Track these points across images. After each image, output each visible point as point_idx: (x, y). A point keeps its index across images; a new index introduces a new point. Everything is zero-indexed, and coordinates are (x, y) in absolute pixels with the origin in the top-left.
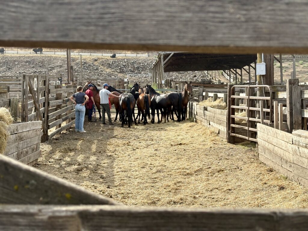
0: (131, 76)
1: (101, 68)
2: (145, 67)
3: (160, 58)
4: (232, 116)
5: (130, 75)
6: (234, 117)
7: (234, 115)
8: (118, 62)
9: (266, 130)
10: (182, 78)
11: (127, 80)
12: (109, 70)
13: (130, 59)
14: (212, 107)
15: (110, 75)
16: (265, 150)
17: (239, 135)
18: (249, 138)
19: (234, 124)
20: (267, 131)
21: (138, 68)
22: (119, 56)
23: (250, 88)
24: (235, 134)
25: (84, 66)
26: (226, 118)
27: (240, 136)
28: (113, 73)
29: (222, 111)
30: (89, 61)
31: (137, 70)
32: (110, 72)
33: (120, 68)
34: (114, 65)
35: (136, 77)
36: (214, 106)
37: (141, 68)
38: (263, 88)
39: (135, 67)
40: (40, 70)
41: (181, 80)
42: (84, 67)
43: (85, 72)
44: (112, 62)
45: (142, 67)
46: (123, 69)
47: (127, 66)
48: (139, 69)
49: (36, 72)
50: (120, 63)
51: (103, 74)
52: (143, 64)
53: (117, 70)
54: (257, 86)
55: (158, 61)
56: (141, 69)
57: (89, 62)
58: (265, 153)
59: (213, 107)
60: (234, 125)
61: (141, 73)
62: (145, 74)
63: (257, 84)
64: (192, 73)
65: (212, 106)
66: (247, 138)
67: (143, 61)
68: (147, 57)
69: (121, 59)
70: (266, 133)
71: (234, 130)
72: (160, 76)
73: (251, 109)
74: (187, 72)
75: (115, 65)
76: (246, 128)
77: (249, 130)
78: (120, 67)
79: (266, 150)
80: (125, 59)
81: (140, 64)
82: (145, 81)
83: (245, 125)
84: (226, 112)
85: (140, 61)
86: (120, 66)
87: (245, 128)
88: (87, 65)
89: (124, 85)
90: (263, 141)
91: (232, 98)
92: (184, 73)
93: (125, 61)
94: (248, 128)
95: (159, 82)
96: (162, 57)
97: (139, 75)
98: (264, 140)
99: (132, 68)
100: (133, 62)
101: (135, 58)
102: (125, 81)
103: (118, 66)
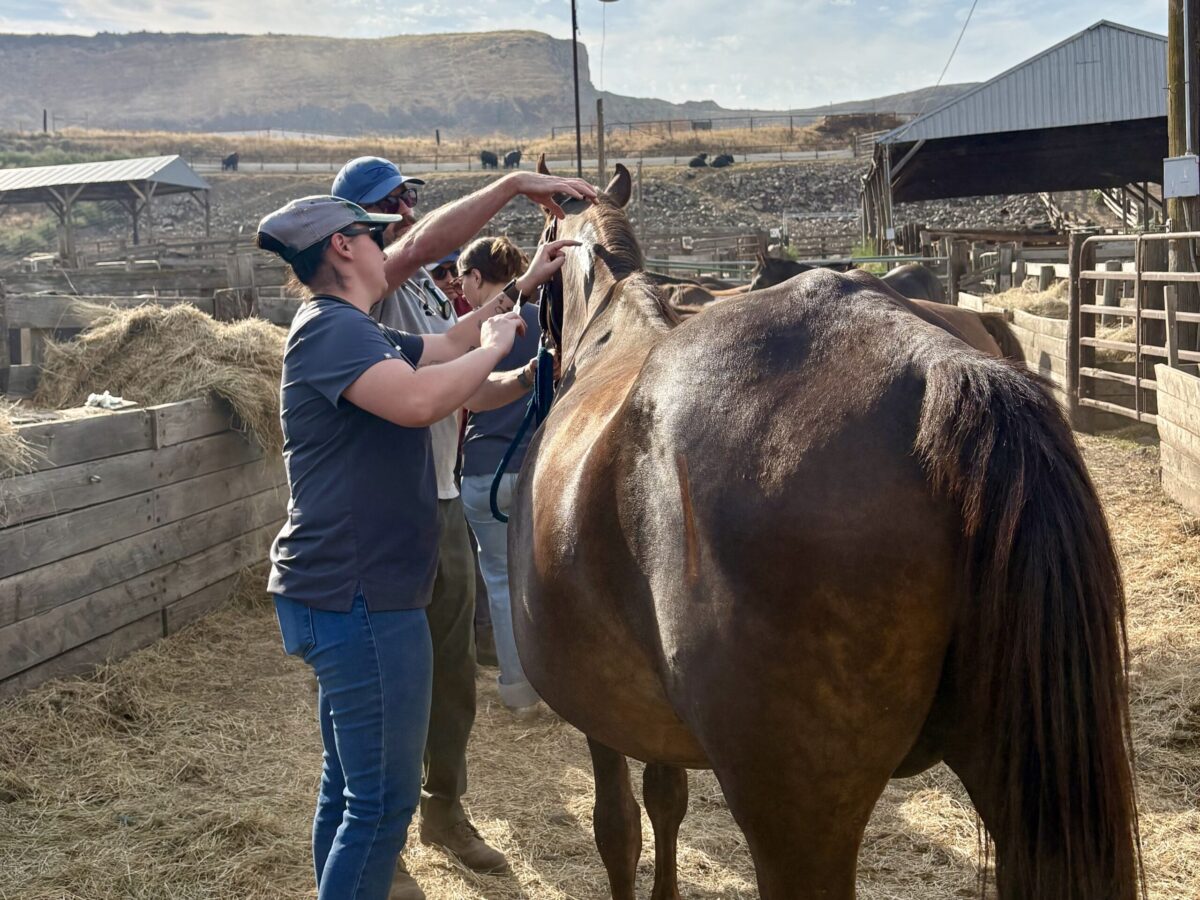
0: (797, 219)
1: (706, 200)
2: (842, 190)
3: (879, 159)
4: (1086, 340)
5: (794, 216)
6: (1093, 345)
7: (1093, 335)
8: (757, 179)
9: (1181, 386)
10: (963, 219)
11: (781, 231)
12: (729, 206)
13: (796, 167)
14: (1029, 312)
15: (731, 219)
16: (1180, 458)
17: (1106, 404)
18: (1139, 415)
19: (1092, 366)
20: (1186, 392)
21: (820, 194)
22: (761, 159)
23: (1143, 243)
24: (1093, 401)
25: (655, 195)
26: (1064, 348)
27: (1113, 407)
28: (743, 212)
29: (1053, 324)
30: (670, 180)
31: (819, 200)
32: (734, 212)
33: (763, 198)
34: (745, 189)
35: (814, 221)
36: (1037, 308)
37: (831, 193)
38: (1190, 241)
39: (810, 192)
40: (529, 216)
41: (960, 225)
42: (656, 198)
43: (659, 213)
44: (738, 180)
45: (833, 189)
46: (774, 200)
47: (788, 190)
48: (825, 197)
49: (519, 219)
50: (763, 180)
51: (712, 219)
52: (837, 182)
53: (754, 204)
54: (1167, 235)
55: (877, 169)
56: (831, 196)
57: (670, 183)
58: (1179, 468)
59: (1034, 310)
60: (1090, 369)
61: (829, 209)
62: (844, 210)
63: (1168, 230)
64: (999, 202)
65: (1030, 309)
66: (1133, 413)
67: (838, 173)
68: (849, 160)
69: (769, 170)
70: (1183, 397)
71: (1090, 387)
72: (884, 214)
73: (1149, 314)
74: (983, 200)
75: (748, 188)
76: (1132, 380)
77: (1139, 387)
78: (762, 195)
79: (1184, 459)
80: (778, 167)
81: (827, 180)
82: (844, 233)
83: (1128, 369)
84: (1064, 325)
85: (827, 173)
86: (764, 191)
87: (1128, 379)
88: (665, 193)
89: (767, 249)
90: (1173, 427)
91: (1083, 280)
92: (973, 203)
93: (778, 175)
94: (1138, 381)
95: (880, 236)
96: (887, 154)
97: (824, 215)
98: (1178, 421)
99: (801, 194)
100: (804, 174)
101: (812, 163)
102: (772, 236)
103: (760, 191)
